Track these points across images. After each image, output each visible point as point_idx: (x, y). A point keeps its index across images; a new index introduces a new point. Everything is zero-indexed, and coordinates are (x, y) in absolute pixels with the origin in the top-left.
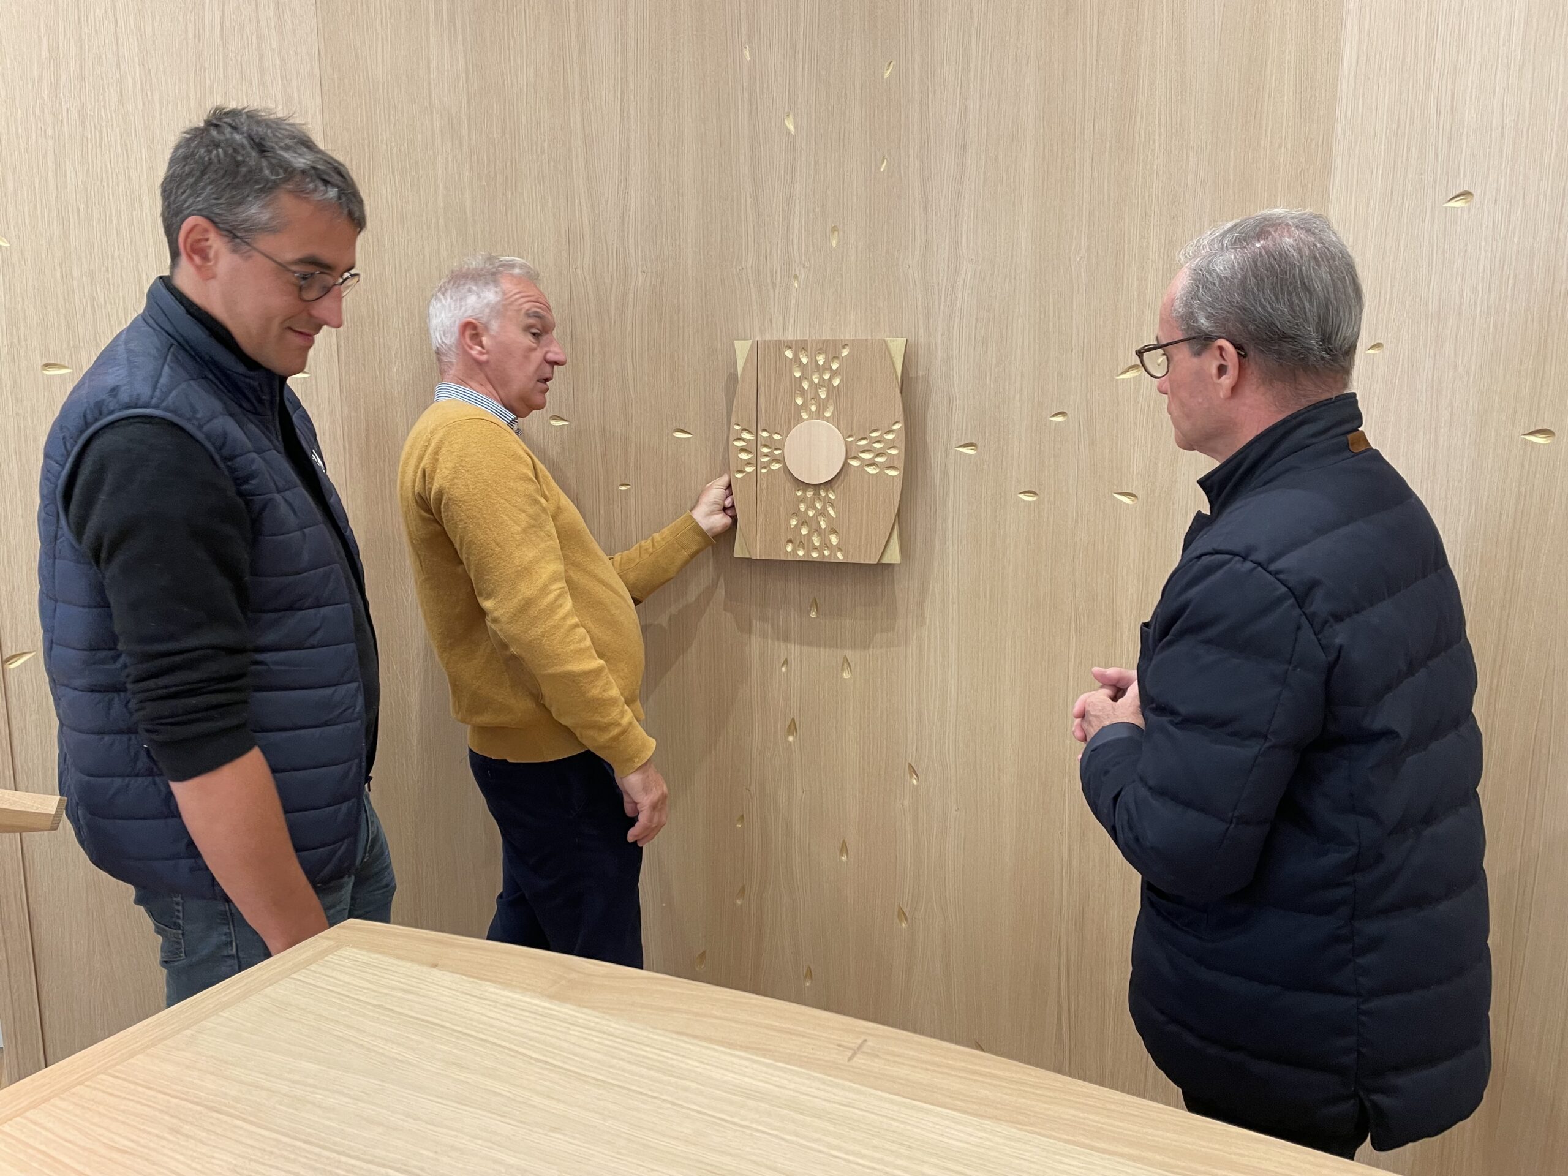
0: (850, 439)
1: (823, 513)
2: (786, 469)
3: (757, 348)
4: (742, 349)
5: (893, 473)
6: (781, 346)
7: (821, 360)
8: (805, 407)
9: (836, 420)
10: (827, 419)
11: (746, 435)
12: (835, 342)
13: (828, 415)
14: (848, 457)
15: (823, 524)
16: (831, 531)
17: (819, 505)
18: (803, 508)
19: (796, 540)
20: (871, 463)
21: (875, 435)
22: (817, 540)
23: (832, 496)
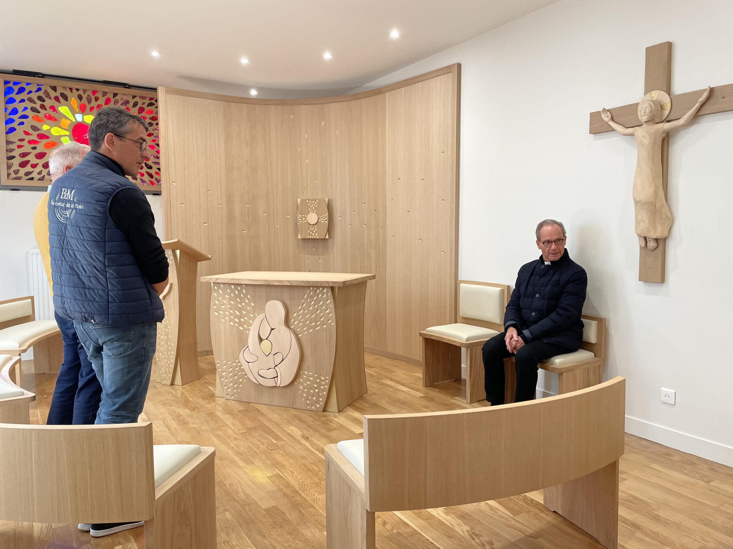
0: (319, 216)
1: (314, 229)
2: (307, 221)
3: (302, 200)
4: (299, 200)
5: (326, 222)
6: (306, 200)
7: (313, 202)
8: (311, 210)
9: (316, 213)
10: (314, 213)
11: (300, 216)
12: (315, 199)
14: (318, 219)
15: (314, 231)
16: (316, 233)
17: (314, 228)
18: (311, 229)
19: (310, 235)
20: (323, 220)
21: (323, 215)
22: (313, 234)
23: (316, 226)
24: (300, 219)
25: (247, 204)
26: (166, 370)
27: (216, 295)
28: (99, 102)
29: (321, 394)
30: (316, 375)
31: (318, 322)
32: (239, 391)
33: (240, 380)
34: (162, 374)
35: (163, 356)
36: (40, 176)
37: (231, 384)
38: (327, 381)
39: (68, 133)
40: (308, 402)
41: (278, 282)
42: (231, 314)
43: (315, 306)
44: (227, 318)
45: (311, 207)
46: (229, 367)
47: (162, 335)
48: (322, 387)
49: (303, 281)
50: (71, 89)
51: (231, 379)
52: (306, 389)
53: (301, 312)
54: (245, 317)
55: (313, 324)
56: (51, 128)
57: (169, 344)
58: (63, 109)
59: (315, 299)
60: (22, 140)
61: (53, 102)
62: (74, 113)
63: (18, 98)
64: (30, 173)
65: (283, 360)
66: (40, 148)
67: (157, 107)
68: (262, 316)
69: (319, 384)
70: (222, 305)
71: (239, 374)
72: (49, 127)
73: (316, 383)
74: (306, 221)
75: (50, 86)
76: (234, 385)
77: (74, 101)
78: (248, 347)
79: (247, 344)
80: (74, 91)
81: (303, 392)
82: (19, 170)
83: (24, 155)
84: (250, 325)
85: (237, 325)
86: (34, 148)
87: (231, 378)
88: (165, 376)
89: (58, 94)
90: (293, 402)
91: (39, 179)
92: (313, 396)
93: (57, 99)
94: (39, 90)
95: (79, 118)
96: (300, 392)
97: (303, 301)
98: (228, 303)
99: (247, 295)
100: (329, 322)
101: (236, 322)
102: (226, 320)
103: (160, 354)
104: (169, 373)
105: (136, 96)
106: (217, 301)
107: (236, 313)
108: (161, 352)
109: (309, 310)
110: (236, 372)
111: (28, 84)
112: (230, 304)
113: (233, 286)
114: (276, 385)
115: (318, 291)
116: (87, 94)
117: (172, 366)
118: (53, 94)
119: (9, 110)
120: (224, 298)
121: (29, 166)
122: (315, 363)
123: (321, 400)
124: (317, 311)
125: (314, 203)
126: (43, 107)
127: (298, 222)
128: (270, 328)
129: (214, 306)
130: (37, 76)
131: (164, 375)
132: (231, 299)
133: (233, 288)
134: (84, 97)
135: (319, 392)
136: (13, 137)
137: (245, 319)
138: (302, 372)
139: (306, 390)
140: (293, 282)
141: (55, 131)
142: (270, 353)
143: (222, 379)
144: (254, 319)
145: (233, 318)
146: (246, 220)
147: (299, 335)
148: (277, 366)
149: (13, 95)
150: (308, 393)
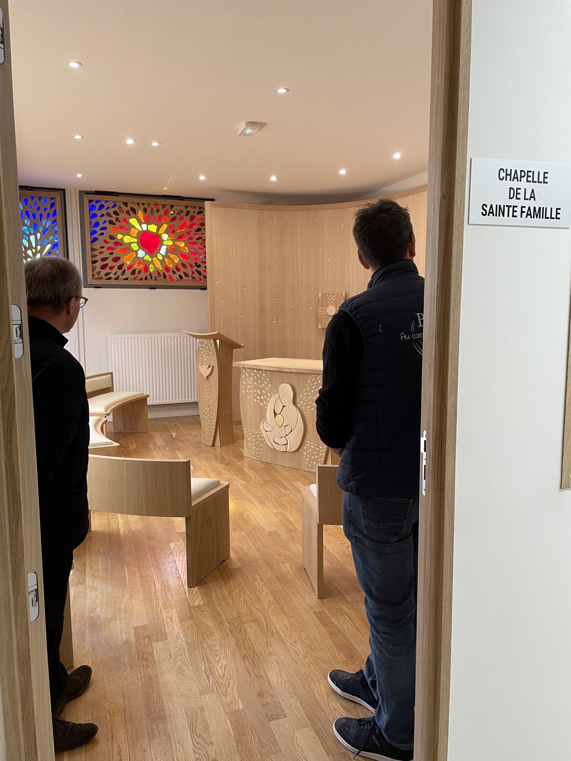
3: (322, 294)
4: (320, 294)
6: (326, 294)
9: (334, 306)
11: (321, 308)
12: (334, 293)
24: (320, 311)
25: (276, 298)
26: (209, 434)
27: (244, 377)
28: (159, 213)
29: (319, 460)
30: (316, 445)
32: (260, 453)
35: (207, 423)
36: (116, 276)
37: (254, 447)
38: (324, 450)
39: (136, 240)
40: (310, 465)
41: (287, 369)
42: (254, 393)
44: (251, 396)
45: (330, 300)
46: (253, 434)
48: (321, 455)
49: (307, 369)
50: (138, 204)
52: (308, 455)
53: (306, 393)
54: (264, 395)
56: (123, 237)
57: (211, 414)
58: (133, 221)
59: (315, 384)
60: (103, 247)
61: (125, 216)
62: (140, 223)
63: (99, 213)
64: (109, 274)
65: (291, 431)
66: (116, 254)
67: (204, 215)
68: (277, 395)
69: (318, 452)
70: (248, 385)
71: (260, 440)
72: (122, 236)
73: (316, 451)
74: (325, 313)
75: (123, 203)
76: (257, 448)
77: (140, 214)
78: (266, 419)
79: (266, 417)
80: (141, 205)
82: (100, 271)
83: (103, 260)
84: (268, 402)
85: (259, 402)
86: (111, 254)
87: (254, 443)
88: (208, 439)
89: (128, 209)
90: (299, 465)
91: (115, 279)
92: (314, 461)
93: (128, 213)
94: (115, 206)
95: (144, 227)
96: (304, 457)
97: (307, 385)
98: (252, 384)
99: (266, 378)
101: (258, 399)
104: (211, 437)
105: (188, 206)
106: (245, 382)
107: (258, 392)
108: (205, 420)
109: (311, 392)
110: (257, 438)
111: (106, 202)
112: (254, 385)
113: (256, 371)
114: (286, 450)
115: (318, 378)
116: (150, 207)
117: (213, 431)
118: (125, 209)
119: (93, 224)
120: (250, 380)
121: (108, 268)
125: (333, 297)
126: (117, 219)
127: (318, 313)
128: (282, 406)
129: (242, 385)
130: (113, 195)
132: (254, 380)
134: (149, 209)
135: (318, 458)
136: (96, 245)
137: (264, 397)
138: (306, 442)
140: (299, 370)
141: (127, 239)
142: (283, 425)
143: (248, 443)
144: (270, 398)
145: (256, 395)
146: (275, 312)
147: (303, 412)
148: (287, 435)
149: (95, 212)
150: (310, 459)
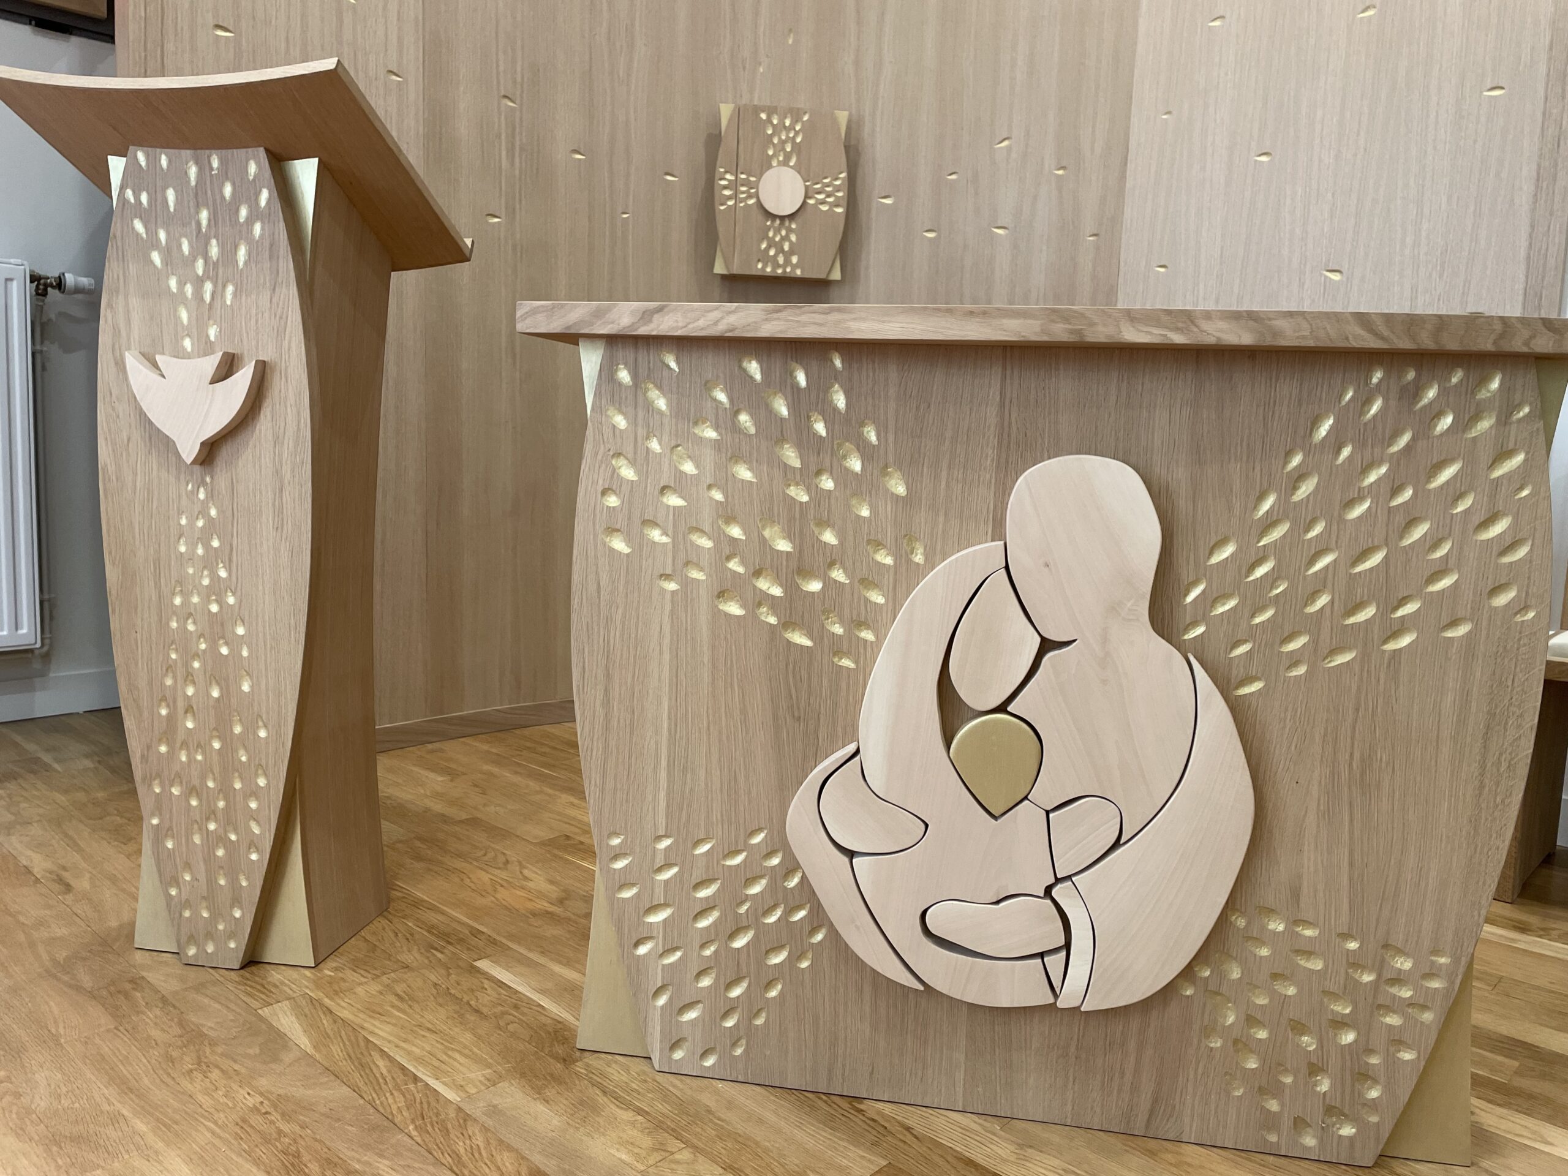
0: (808, 184)
1: (786, 238)
2: (759, 204)
5: (839, 210)
7: (788, 123)
8: (775, 155)
10: (791, 167)
12: (798, 109)
13: (792, 164)
14: (807, 196)
15: (786, 247)
16: (792, 252)
17: (784, 233)
18: (771, 234)
19: (764, 257)
20: (823, 202)
21: (826, 181)
22: (781, 260)
23: (794, 226)
24: (727, 192)
25: (505, 97)
26: (211, 882)
27: (620, 422)
29: (1374, 1060)
30: (1353, 945)
31: (1403, 601)
32: (760, 1021)
33: (777, 959)
34: (187, 904)
35: (194, 803)
37: (706, 982)
38: (1435, 984)
40: (1274, 1106)
41: (1158, 324)
42: (731, 548)
43: (1396, 491)
44: (696, 574)
45: (776, 141)
46: (697, 875)
47: (189, 677)
48: (1393, 1020)
49: (1362, 319)
51: (708, 952)
52: (1260, 1024)
53: (1277, 534)
54: (831, 565)
55: (1367, 613)
57: (238, 730)
59: (1395, 449)
65: (1116, 845)
68: (978, 559)
69: (1373, 1002)
70: (664, 489)
71: (772, 919)
73: (1351, 989)
74: (751, 202)
76: (729, 986)
78: (857, 752)
81: (1240, 1044)
85: (772, 620)
87: (703, 946)
88: (205, 914)
90: (1155, 1101)
92: (1315, 1069)
96: (1217, 1043)
97: (1296, 460)
98: (709, 480)
99: (862, 424)
100: (1502, 600)
101: (764, 598)
102: (687, 584)
103: (175, 791)
104: (236, 901)
106: (633, 463)
107: (763, 541)
108: (177, 778)
109: (1341, 520)
110: (743, 909)
112: (725, 482)
114: (1052, 1000)
115: (1431, 393)
117: (254, 857)
120: (683, 443)
122: (1351, 864)
123: (1374, 1094)
124: (1412, 523)
125: (792, 127)
127: (717, 202)
128: (1039, 639)
129: (604, 492)
131: (196, 914)
132: (732, 449)
133: (758, 377)
135: (1364, 1048)
137: (828, 583)
138: (1241, 923)
139: (1262, 1034)
140: (1281, 324)
142: (1026, 798)
143: (642, 950)
144: (899, 577)
145: (741, 570)
146: (500, 167)
147: (1242, 683)
148: (1069, 878)
150: (1277, 1055)
